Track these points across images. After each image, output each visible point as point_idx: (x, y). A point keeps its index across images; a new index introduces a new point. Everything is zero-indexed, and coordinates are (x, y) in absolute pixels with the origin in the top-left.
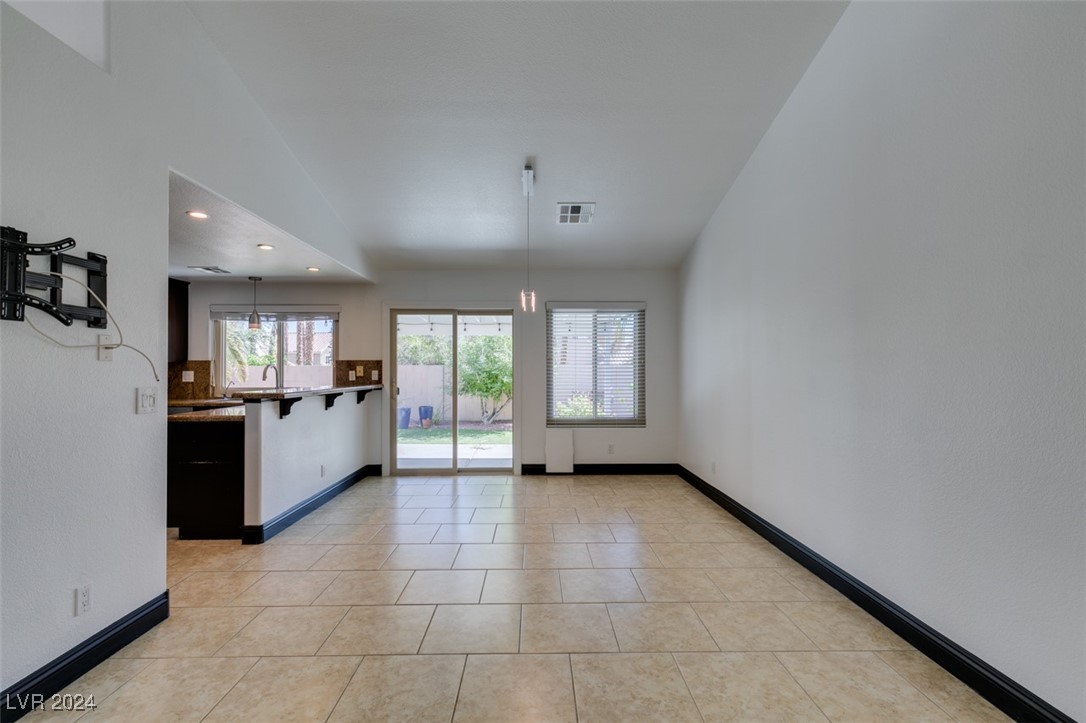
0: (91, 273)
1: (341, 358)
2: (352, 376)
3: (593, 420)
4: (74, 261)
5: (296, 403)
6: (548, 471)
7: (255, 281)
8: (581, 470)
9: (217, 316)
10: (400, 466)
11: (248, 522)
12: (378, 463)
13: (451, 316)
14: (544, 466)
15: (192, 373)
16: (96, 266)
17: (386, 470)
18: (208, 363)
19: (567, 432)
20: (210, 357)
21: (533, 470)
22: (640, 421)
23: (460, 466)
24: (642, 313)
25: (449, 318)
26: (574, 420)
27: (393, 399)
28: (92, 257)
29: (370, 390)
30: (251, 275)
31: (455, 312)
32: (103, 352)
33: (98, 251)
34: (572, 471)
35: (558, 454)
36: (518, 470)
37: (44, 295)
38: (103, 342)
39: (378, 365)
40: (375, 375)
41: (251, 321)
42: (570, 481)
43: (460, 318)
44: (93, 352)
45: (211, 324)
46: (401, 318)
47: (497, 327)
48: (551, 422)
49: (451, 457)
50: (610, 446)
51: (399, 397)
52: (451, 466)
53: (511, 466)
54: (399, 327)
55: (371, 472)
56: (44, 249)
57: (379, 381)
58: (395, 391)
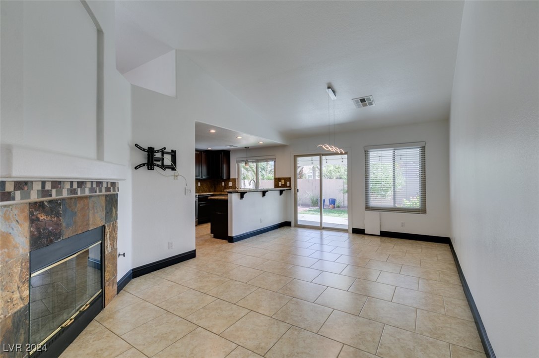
0: (172, 156)
1: (276, 177)
2: (280, 184)
3: (393, 208)
4: (168, 153)
5: (245, 194)
6: (366, 233)
7: (247, 149)
8: (384, 234)
9: (238, 162)
10: (299, 223)
11: (229, 235)
12: (290, 221)
13: (319, 157)
14: (364, 230)
15: (231, 183)
16: (173, 154)
17: (293, 224)
18: (235, 179)
19: (377, 213)
20: (236, 177)
21: (358, 232)
22: (423, 210)
23: (324, 226)
24: (423, 149)
25: (318, 157)
26: (381, 208)
27: (295, 194)
28: (172, 151)
29: (284, 190)
30: (246, 146)
31: (321, 155)
32: (176, 177)
33: (174, 149)
34: (379, 234)
35: (372, 225)
36: (351, 231)
37: (160, 163)
38: (176, 174)
39: (289, 179)
40: (288, 184)
41: (246, 164)
42: (378, 239)
43: (323, 157)
44: (173, 177)
45: (236, 165)
46: (299, 159)
47: (341, 160)
48: (368, 208)
49: (319, 221)
50: (402, 223)
51: (298, 194)
52: (319, 226)
53: (347, 228)
54: (298, 162)
55: (287, 224)
56: (158, 151)
57: (290, 186)
58: (296, 191)
